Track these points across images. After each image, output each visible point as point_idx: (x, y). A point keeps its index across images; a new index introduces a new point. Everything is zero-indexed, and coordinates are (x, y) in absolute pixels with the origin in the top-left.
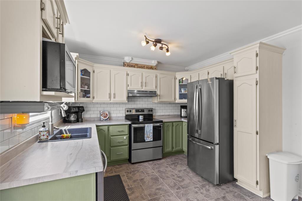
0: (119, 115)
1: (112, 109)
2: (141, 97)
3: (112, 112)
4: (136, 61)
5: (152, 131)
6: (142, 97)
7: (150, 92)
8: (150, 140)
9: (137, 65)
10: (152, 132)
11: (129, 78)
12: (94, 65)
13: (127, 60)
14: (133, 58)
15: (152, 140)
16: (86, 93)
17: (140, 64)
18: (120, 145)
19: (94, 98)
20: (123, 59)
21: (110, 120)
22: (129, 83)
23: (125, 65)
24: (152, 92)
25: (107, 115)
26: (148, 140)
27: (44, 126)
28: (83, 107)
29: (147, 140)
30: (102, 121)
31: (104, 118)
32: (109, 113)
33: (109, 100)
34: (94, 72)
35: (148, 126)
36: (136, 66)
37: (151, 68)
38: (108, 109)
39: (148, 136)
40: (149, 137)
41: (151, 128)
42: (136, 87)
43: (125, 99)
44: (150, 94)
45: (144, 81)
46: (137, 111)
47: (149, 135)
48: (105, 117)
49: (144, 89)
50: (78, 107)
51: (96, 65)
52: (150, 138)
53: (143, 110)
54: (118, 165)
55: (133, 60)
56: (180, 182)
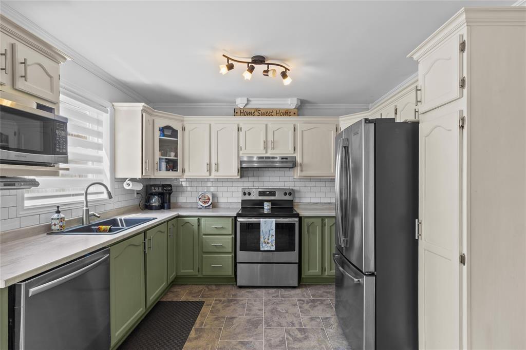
0: (231, 200)
1: (220, 189)
2: (270, 169)
3: (220, 195)
4: (255, 104)
5: (273, 232)
6: (264, 169)
7: (282, 159)
8: (269, 249)
9: (258, 110)
10: (274, 234)
11: (242, 134)
12: (185, 119)
13: (240, 103)
14: (250, 99)
15: (273, 248)
16: (172, 165)
17: (263, 109)
18: (219, 251)
19: (183, 171)
20: (235, 102)
21: (213, 207)
22: (242, 144)
23: (236, 113)
24: (287, 159)
25: (209, 199)
26: (266, 249)
27: (58, 212)
28: (170, 186)
29: (264, 247)
30: (200, 209)
31: (203, 205)
32: (214, 196)
33: (208, 174)
34: (184, 129)
35: (265, 222)
36: (256, 113)
37: (287, 113)
38: (212, 189)
39: (266, 240)
40: (268, 243)
41: (271, 226)
42: (255, 151)
43: (234, 172)
44: (282, 162)
45: (270, 139)
46: (262, 193)
47: (268, 240)
48: (205, 202)
49: (271, 154)
50: (164, 186)
51: (187, 118)
52: (269, 245)
53: (272, 193)
54: (216, 285)
55: (251, 103)
56: (294, 341)
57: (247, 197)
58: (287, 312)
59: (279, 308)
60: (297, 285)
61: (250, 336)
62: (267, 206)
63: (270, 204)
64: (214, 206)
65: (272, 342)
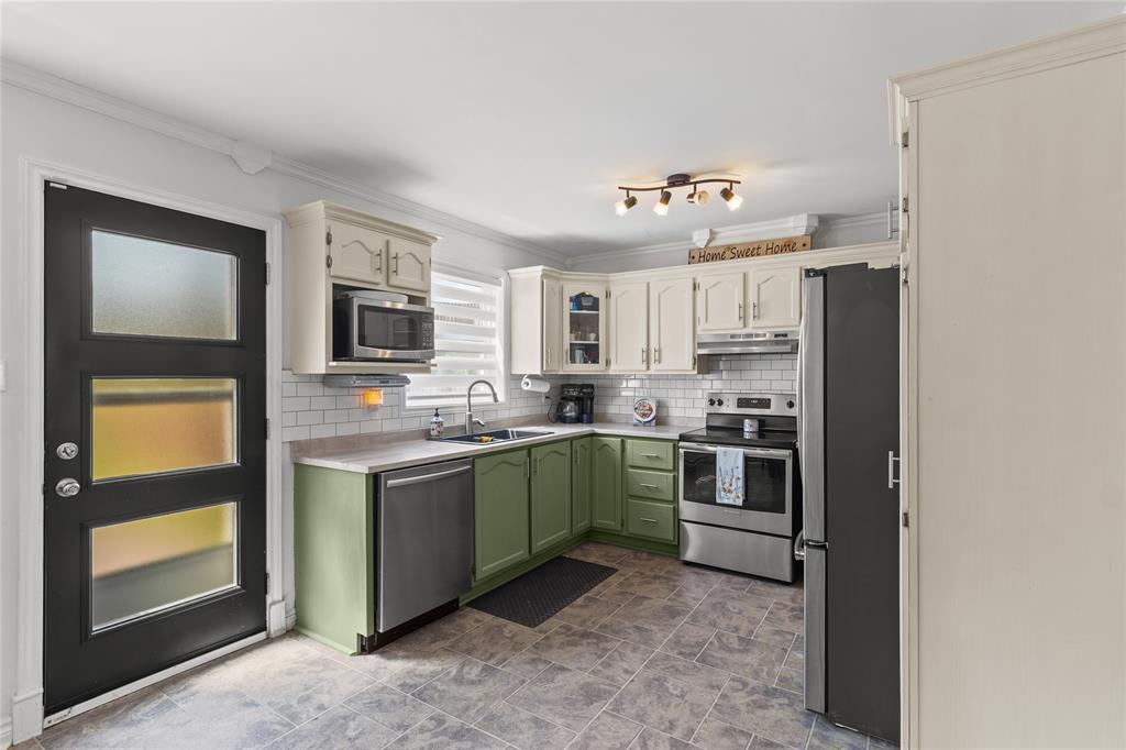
0: (691, 413)
1: (671, 393)
2: (764, 357)
3: (672, 403)
4: (727, 237)
5: (740, 473)
7: (776, 336)
8: (731, 502)
9: (731, 248)
10: (741, 476)
11: (700, 294)
12: (611, 278)
13: (700, 239)
14: (717, 230)
15: (740, 502)
16: (591, 353)
17: (740, 244)
18: (651, 496)
19: (608, 363)
20: (691, 239)
21: (657, 424)
22: (700, 313)
23: (692, 259)
24: (786, 335)
25: (651, 409)
26: (726, 501)
27: (437, 415)
28: (592, 386)
29: (722, 498)
30: (635, 425)
31: (640, 419)
32: (660, 405)
33: (644, 366)
34: (608, 295)
35: (725, 452)
36: (728, 254)
37: (789, 246)
38: (661, 395)
39: (726, 486)
40: (730, 491)
41: (735, 461)
42: (722, 323)
43: (686, 364)
44: (777, 343)
45: (752, 299)
46: (742, 403)
47: (731, 485)
48: (644, 415)
49: (754, 328)
50: (583, 387)
51: (614, 277)
52: (733, 496)
53: (765, 403)
54: (650, 553)
55: (718, 236)
56: (720, 648)
57: (716, 409)
58: (740, 612)
59: (730, 605)
60: (789, 580)
61: (655, 624)
62: (749, 427)
63: (756, 424)
64: (660, 421)
65: (683, 640)
